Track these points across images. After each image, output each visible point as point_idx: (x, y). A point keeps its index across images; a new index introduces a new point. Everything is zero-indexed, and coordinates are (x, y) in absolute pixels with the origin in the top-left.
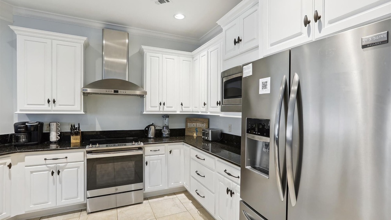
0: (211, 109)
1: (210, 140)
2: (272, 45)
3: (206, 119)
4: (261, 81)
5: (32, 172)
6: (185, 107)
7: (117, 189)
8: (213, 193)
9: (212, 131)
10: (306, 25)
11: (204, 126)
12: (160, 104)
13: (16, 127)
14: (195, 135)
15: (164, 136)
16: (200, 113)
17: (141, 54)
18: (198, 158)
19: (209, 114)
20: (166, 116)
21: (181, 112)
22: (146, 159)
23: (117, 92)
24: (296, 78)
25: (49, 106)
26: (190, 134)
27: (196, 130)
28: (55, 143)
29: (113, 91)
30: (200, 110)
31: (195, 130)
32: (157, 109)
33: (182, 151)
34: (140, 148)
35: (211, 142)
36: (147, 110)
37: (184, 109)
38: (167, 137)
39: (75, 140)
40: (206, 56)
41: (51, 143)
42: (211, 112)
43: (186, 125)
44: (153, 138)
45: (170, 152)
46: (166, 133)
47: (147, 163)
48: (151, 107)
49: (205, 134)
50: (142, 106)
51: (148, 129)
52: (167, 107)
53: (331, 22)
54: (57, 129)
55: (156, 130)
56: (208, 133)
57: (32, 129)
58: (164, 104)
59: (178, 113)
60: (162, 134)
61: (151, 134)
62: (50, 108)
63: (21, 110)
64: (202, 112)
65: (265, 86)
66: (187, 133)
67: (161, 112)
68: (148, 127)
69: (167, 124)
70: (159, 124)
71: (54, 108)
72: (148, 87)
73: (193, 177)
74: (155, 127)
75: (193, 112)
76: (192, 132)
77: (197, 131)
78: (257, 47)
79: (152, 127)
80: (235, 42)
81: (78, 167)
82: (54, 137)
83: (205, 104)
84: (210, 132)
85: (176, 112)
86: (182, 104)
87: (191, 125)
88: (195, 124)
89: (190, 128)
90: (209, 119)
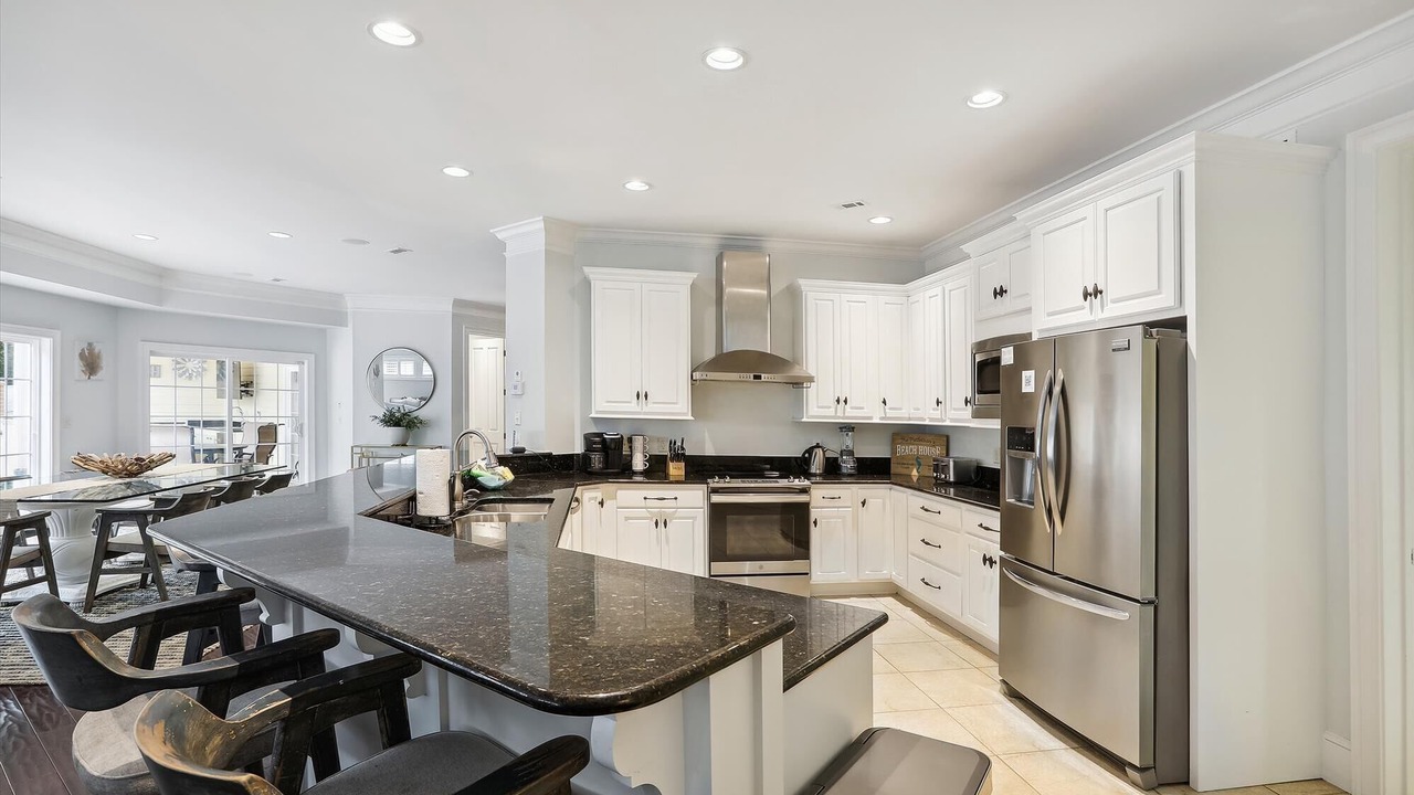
0: (952, 414)
1: (952, 480)
2: (1049, 315)
3: (942, 436)
4: (1025, 374)
5: (627, 519)
6: (890, 409)
7: (761, 567)
8: (958, 575)
9: (954, 462)
10: (1085, 299)
11: (937, 451)
12: (838, 401)
13: (588, 439)
14: (915, 472)
15: (844, 471)
16: (927, 423)
17: (794, 295)
18: (926, 510)
19: (948, 423)
20: (848, 428)
21: (881, 418)
22: (814, 513)
23: (759, 377)
24: (1060, 376)
25: (638, 404)
26: (905, 471)
27: (918, 461)
28: (641, 473)
29: (752, 375)
30: (928, 416)
31: (915, 462)
32: (831, 412)
33: (888, 502)
34: (804, 491)
35: (955, 484)
36: (810, 413)
37: (890, 413)
38: (850, 475)
39: (676, 469)
40: (940, 298)
41: (635, 473)
42: (952, 420)
43: (894, 451)
44: (820, 475)
45: (864, 503)
46: (848, 465)
47: (815, 523)
48: (818, 407)
49: (939, 467)
50: (799, 403)
51: (810, 455)
52: (852, 408)
53: (1114, 301)
54: (644, 448)
55: (828, 461)
56: (947, 466)
57: (613, 446)
58: (846, 402)
59: (876, 420)
60: (839, 467)
61: (816, 466)
62: (639, 410)
63: (597, 412)
64: (931, 419)
65: (1028, 382)
66: (894, 469)
67: (839, 418)
68: (810, 451)
69: (851, 447)
70: (834, 446)
71: (645, 409)
72: (811, 365)
73: (913, 555)
74: (824, 452)
75: (910, 419)
76: (908, 466)
77: (920, 464)
78: (1029, 310)
79: (819, 452)
80: (995, 294)
81: (694, 518)
82: (639, 463)
83: (938, 403)
84: (952, 464)
85: (871, 418)
86: (884, 402)
87: (905, 450)
88: (914, 448)
89: (903, 457)
90: (948, 437)
